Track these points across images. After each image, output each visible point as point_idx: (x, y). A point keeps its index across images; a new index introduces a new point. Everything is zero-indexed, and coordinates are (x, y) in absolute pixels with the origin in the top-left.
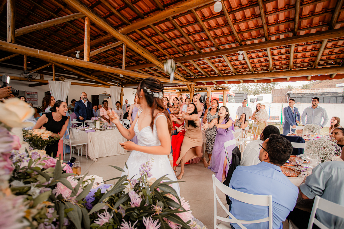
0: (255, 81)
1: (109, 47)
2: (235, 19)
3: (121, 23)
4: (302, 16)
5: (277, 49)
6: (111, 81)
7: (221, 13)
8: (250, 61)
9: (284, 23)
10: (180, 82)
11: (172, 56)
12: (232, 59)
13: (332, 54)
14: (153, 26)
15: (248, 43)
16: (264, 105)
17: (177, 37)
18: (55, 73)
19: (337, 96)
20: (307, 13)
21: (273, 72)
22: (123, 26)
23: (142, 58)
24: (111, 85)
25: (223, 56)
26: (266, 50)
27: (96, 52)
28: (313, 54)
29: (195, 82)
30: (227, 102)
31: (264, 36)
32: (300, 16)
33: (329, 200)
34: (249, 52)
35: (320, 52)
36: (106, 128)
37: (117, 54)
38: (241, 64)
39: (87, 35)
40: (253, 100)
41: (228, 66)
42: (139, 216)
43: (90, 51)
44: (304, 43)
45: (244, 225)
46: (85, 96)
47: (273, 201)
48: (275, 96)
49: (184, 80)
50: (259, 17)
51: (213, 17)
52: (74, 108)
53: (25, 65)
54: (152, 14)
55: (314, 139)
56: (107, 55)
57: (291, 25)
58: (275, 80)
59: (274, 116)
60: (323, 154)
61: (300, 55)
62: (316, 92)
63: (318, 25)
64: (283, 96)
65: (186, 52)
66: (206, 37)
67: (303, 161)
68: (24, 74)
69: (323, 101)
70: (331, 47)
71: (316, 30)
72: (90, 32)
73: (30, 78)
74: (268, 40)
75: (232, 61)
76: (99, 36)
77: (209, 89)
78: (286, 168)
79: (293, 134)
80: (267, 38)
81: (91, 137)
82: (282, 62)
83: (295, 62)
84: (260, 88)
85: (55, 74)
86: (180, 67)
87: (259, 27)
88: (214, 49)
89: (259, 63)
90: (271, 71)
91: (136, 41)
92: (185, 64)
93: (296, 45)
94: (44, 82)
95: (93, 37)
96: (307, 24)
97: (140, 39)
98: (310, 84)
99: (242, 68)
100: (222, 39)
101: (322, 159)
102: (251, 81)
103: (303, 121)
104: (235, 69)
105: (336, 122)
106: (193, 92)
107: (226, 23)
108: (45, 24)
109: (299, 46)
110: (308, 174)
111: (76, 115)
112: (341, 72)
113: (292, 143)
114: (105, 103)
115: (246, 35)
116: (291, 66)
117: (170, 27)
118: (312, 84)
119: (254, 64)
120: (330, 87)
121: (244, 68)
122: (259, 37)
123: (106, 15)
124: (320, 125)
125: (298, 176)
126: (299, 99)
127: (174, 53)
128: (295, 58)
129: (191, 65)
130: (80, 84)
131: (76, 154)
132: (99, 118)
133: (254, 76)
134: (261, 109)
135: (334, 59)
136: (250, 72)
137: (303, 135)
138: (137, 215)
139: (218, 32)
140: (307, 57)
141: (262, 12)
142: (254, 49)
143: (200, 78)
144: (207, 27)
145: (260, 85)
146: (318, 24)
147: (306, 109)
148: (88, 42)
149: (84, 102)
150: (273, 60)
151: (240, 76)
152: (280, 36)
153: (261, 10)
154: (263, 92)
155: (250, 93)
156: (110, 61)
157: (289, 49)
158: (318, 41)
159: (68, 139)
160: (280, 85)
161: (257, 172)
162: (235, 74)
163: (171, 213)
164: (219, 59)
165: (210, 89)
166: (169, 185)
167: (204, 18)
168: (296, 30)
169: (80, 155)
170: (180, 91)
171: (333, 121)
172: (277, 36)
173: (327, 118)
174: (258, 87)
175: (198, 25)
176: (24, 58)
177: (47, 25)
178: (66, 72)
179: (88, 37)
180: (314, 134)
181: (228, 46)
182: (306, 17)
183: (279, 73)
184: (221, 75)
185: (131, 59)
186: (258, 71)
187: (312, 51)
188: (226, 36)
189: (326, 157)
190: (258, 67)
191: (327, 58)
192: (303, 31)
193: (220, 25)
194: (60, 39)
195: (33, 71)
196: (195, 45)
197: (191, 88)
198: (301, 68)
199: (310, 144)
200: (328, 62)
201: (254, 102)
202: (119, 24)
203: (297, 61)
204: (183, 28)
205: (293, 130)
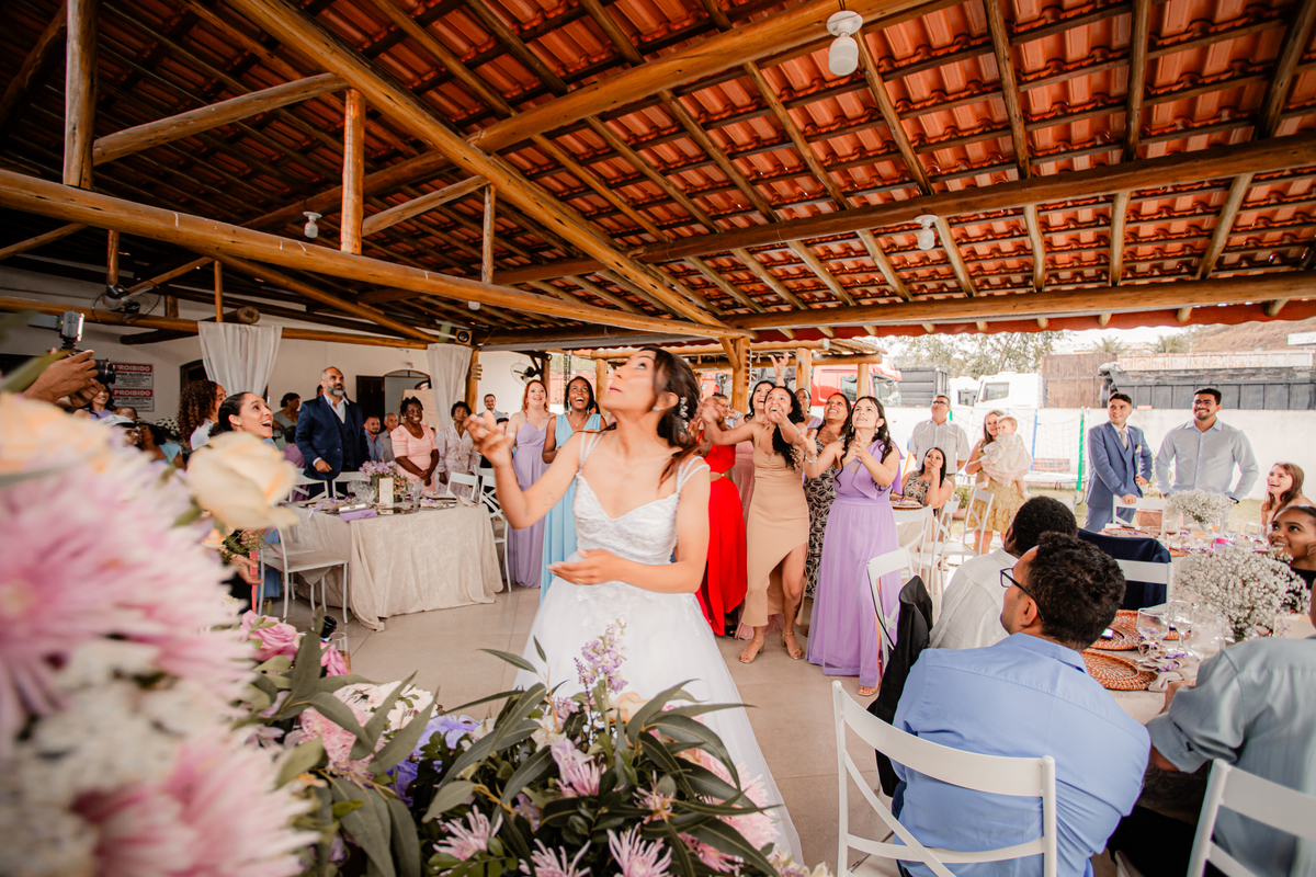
0: (981, 325)
1: (432, 200)
2: (905, 100)
3: (477, 110)
4: (1153, 88)
5: (1063, 208)
6: (431, 324)
7: (854, 78)
8: (960, 253)
9: (1090, 114)
10: (694, 330)
11: (666, 232)
12: (894, 245)
13: (1268, 228)
14: (597, 124)
15: (955, 185)
17: (688, 162)
18: (226, 294)
19: (1292, 380)
20: (1175, 78)
21: (1048, 292)
22: (484, 121)
23: (554, 239)
24: (433, 340)
25: (860, 235)
26: (1020, 212)
27: (387, 218)
28: (1197, 227)
29: (753, 329)
31: (1012, 160)
32: (1150, 89)
33: (1265, 774)
34: (956, 217)
35: (1222, 218)
36: (415, 503)
37: (457, 225)
38: (927, 263)
39: (353, 154)
40: (969, 397)
41: (879, 271)
42: (594, 829)
43: (365, 217)
44: (1165, 188)
45: (951, 867)
46: (338, 381)
47: (1058, 780)
48: (1053, 379)
49: (712, 323)
50: (994, 91)
51: (824, 91)
52: (294, 428)
53: (112, 262)
54: (594, 78)
55: (1207, 546)
56: (424, 227)
57: (1116, 122)
58: (1056, 324)
59: (1051, 457)
60: (1241, 607)
61: (1147, 229)
62: (1211, 367)
63: (1217, 120)
64: (1083, 380)
65: (720, 217)
66: (795, 162)
67: (1166, 633)
68: (108, 299)
69: (1239, 401)
70: (1264, 200)
71: (1209, 138)
72: (366, 145)
73: (131, 313)
74: (1029, 176)
75: (892, 252)
76: (393, 156)
77: (804, 356)
78: (1102, 656)
79: (1123, 527)
80: (1025, 167)
81: (363, 539)
82: (1081, 255)
83: (1131, 257)
84: (996, 350)
85: (224, 298)
86: (696, 272)
87: (994, 127)
88: (824, 207)
89: (994, 258)
90: (1039, 290)
91: (532, 175)
92: (715, 263)
93: (1134, 195)
94: (179, 326)
95: (374, 159)
96: (1176, 118)
97: (548, 170)
98: (1187, 337)
99: (931, 278)
100: (854, 169)
101: (1237, 623)
102: (964, 328)
103: (1163, 477)
104: (905, 282)
105: (1287, 483)
106: (744, 368)
107: (873, 114)
108: (200, 119)
109: (1145, 196)
111: (304, 452)
112: (1304, 295)
113: (1122, 563)
114: (410, 407)
115: (946, 156)
116: (1116, 270)
117: (660, 125)
118: (1194, 334)
119: (976, 264)
120: (1264, 347)
121: (937, 277)
122: (995, 162)
123: (423, 81)
124: (1228, 493)
125: (1147, 689)
126: (1146, 391)
127: (676, 221)
128: (1131, 240)
129: (737, 267)
130: (315, 336)
131: (304, 601)
132: (390, 467)
133: (976, 309)
134: (1000, 432)
135: (1277, 244)
136: (962, 291)
137: (1163, 533)
138: (586, 826)
139: (843, 145)
140: (1174, 237)
141: (1005, 75)
142: (978, 208)
143: (773, 314)
144: (801, 126)
145: (998, 340)
146: (1215, 117)
147: (1174, 432)
148: (356, 182)
149: (335, 405)
150: (1048, 250)
151: (920, 308)
152: (1075, 159)
153: (1002, 65)
154: (1006, 364)
155: (960, 370)
156: (433, 248)
157: (1107, 209)
158: (1215, 180)
159: (275, 546)
160: (1072, 339)
161: (998, 673)
162: (906, 300)
163: (704, 815)
164: (842, 245)
165: (807, 354)
167: (790, 94)
168: (1132, 139)
169: (318, 603)
170: (693, 360)
171: (1275, 478)
172: (1062, 161)
173: (1252, 468)
174: (989, 348)
175: (767, 119)
176: (110, 238)
177: (211, 121)
178: (264, 288)
179: (356, 165)
180: (1203, 529)
181: (880, 195)
182: (1171, 93)
183: (1071, 302)
184: (851, 304)
185: (512, 245)
186: (993, 287)
187: (1195, 215)
188: (870, 161)
189: (1249, 616)
190: (990, 275)
191: (1250, 241)
192: (1159, 141)
193: (849, 120)
194: (245, 166)
195: (142, 287)
196: (755, 192)
197: (735, 350)
198: (1152, 276)
199: (1191, 567)
200: (1254, 255)
201: (976, 404)
202: (469, 115)
203: (1139, 254)
204: (712, 128)
205: (1124, 513)
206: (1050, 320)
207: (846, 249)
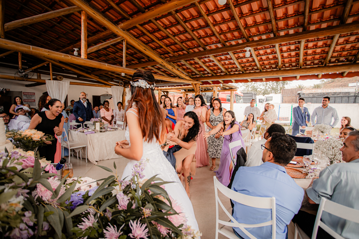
0: (264, 79)
1: (108, 43)
2: (241, 13)
3: (120, 18)
4: (312, 9)
5: (286, 45)
6: (112, 81)
7: (226, 7)
8: (258, 59)
9: (294, 17)
10: (184, 81)
11: (176, 53)
12: (239, 57)
13: (343, 51)
14: (154, 21)
15: (256, 39)
16: (272, 105)
17: (181, 33)
18: (53, 72)
19: (349, 96)
20: (318, 6)
21: (282, 70)
22: (122, 21)
23: (144, 55)
24: (113, 85)
25: (229, 53)
26: (274, 46)
27: (94, 48)
28: (324, 51)
29: (201, 81)
30: (235, 102)
31: (272, 31)
32: (311, 9)
33: (338, 202)
34: (256, 48)
35: (331, 48)
36: (106, 129)
37: (117, 52)
38: (249, 62)
39: (84, 30)
40: (262, 101)
41: (235, 64)
42: (126, 220)
43: (88, 48)
44: (315, 39)
45: (246, 229)
46: (84, 96)
47: (276, 204)
48: (285, 96)
49: (189, 79)
50: (266, 10)
51: (218, 11)
52: (72, 109)
53: (20, 63)
54: (153, 8)
55: (324, 139)
56: (107, 52)
57: (301, 19)
58: (285, 79)
59: (283, 117)
60: (332, 155)
61: (310, 51)
62: (328, 92)
63: (329, 19)
64: (293, 96)
65: (190, 49)
66: (211, 32)
67: (311, 162)
68: (19, 73)
69: (335, 101)
70: (343, 43)
71: (327, 24)
72: (87, 27)
73: (25, 78)
74: (277, 36)
75: (239, 59)
76: (98, 32)
77: (215, 89)
78: (293, 169)
79: (302, 134)
80: (275, 33)
81: (91, 139)
82: (291, 59)
83: (305, 60)
84: (269, 88)
85: (53, 74)
86: (185, 65)
87: (267, 21)
88: (219, 45)
89: (267, 60)
90: (280, 69)
91: (137, 37)
92: (190, 62)
93: (306, 41)
94: (40, 81)
95: (90, 33)
96: (318, 18)
97: (142, 35)
98: (321, 84)
99: (250, 66)
100: (228, 34)
101: (331, 159)
102: (259, 80)
103: (313, 121)
104: (243, 67)
105: (346, 122)
106: (198, 92)
107: (232, 18)
108: (37, 18)
109: (309, 42)
110: (315, 176)
111: (75, 116)
112: (353, 70)
114: (106, 103)
115: (253, 30)
116: (301, 64)
117: (172, 22)
118: (323, 83)
119: (262, 62)
120: (342, 87)
121: (251, 66)
122: (267, 32)
123: (105, 9)
124: (331, 125)
125: (305, 178)
126: (310, 99)
127: (178, 50)
128: (305, 55)
129: (196, 63)
130: (79, 84)
131: (76, 157)
132: (99, 120)
133: (262, 75)
135: (346, 55)
136: (258, 70)
137: (312, 136)
138: (124, 219)
139: (224, 27)
140: (317, 54)
141: (269, 5)
142: (262, 45)
143: (206, 77)
144: (212, 22)
145: (270, 85)
146: (329, 18)
147: (316, 108)
148: (85, 38)
149: (84, 103)
150: (282, 58)
151: (247, 75)
152: (289, 31)
153: (268, 2)
154: (272, 92)
155: (260, 93)
156: (111, 59)
157: (299, 46)
158: (329, 37)
159: (66, 142)
160: (290, 84)
161: (260, 173)
162: (243, 72)
163: (160, 216)
164: (225, 57)
165: (216, 88)
166: (161, 186)
167: (209, 12)
168: (305, 25)
169: (79, 158)
170: (185, 90)
171: (343, 121)
172: (286, 32)
173: (337, 118)
174: (267, 87)
175: (203, 20)
176: (19, 56)
177: (40, 19)
178: (65, 71)
179: (85, 33)
180: (323, 135)
181: (235, 42)
182: (317, 11)
183: (289, 72)
184: (228, 74)
185: (133, 57)
186: (267, 69)
187: (323, 47)
188: (232, 32)
189: (334, 157)
190: (266, 65)
191: (338, 55)
192: (313, 25)
193: (226, 20)
194: (56, 35)
195: (29, 70)
196: (200, 41)
197: (196, 87)
198: (311, 65)
199: (318, 144)
200: (339, 59)
201: (263, 103)
202: (118, 19)
203: (308, 59)
204: (187, 22)
205: (302, 131)
206: (283, 78)
207: (226, 58)
